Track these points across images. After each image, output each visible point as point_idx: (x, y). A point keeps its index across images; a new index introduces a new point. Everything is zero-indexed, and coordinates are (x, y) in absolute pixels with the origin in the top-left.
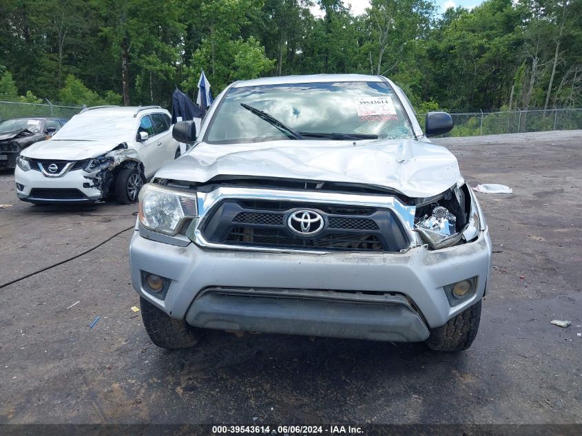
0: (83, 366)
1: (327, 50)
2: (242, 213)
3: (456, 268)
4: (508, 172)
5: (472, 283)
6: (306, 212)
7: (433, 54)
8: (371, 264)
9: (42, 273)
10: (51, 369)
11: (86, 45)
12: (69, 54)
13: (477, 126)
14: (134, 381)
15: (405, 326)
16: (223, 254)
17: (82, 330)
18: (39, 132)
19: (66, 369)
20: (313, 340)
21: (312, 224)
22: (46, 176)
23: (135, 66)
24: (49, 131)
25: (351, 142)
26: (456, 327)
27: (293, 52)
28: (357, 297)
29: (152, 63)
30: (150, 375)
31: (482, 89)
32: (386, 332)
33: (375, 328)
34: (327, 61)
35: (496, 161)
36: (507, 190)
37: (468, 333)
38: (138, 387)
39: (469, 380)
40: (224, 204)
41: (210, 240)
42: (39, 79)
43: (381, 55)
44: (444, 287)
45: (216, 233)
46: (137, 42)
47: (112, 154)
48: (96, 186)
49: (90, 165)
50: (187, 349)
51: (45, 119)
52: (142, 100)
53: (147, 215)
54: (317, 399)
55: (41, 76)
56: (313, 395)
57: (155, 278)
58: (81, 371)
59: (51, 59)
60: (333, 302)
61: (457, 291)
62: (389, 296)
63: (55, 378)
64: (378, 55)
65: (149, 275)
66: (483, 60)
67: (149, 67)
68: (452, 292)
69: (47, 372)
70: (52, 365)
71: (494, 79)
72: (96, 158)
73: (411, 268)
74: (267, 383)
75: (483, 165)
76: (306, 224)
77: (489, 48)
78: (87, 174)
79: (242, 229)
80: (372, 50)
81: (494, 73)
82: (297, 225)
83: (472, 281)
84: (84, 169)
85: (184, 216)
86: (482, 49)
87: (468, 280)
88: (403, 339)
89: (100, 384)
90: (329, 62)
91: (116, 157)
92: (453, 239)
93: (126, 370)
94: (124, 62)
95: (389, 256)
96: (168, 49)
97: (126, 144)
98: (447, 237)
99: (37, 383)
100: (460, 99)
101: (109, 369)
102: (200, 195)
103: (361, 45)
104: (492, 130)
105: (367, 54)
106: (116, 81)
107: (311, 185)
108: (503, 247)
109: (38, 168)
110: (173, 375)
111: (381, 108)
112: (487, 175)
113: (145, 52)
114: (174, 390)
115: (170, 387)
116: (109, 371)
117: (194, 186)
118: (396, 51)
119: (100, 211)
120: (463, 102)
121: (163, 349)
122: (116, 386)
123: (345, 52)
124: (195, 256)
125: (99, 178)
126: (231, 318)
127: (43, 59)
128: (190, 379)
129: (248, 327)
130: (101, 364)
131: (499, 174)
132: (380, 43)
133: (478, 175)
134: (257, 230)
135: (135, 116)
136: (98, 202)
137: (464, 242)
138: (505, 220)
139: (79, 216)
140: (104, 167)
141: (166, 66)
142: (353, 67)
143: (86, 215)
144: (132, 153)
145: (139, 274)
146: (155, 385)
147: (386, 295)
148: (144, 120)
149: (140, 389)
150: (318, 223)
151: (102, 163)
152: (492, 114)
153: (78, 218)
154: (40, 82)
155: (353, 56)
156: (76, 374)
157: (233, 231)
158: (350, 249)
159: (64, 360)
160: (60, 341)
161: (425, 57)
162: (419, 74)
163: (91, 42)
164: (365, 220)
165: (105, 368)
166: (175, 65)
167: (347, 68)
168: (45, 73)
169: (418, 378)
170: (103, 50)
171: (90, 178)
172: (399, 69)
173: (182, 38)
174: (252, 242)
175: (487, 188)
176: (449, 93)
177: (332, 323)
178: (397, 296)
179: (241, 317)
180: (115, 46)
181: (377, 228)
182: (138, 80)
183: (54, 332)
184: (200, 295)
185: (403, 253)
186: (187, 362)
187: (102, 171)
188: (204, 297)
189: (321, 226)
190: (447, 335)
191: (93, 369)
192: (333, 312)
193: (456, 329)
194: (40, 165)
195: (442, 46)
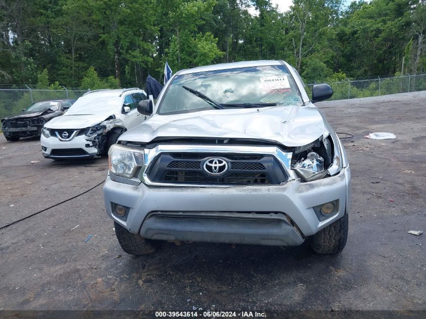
0: (79, 267)
1: (261, 39)
2: (173, 162)
3: (322, 195)
4: (395, 122)
5: (335, 204)
6: (216, 159)
7: (341, 37)
8: (259, 193)
9: (57, 207)
10: (58, 270)
11: (91, 47)
12: (79, 54)
13: (377, 88)
14: (111, 277)
15: (284, 235)
16: (162, 190)
17: (80, 244)
18: (57, 110)
19: (68, 270)
20: (234, 248)
21: (220, 167)
22: (61, 140)
23: (124, 59)
24: (65, 109)
25: (255, 109)
26: (330, 236)
27: (237, 42)
28: (250, 216)
29: (136, 56)
30: (122, 273)
31: (380, 61)
32: (272, 239)
33: (264, 237)
34: (261, 47)
35: (387, 115)
36: (392, 136)
37: (339, 240)
38: (114, 281)
39: (341, 273)
40: (162, 156)
41: (153, 180)
42: (59, 72)
43: (301, 40)
44: (313, 208)
45: (157, 175)
46: (125, 43)
47: (105, 123)
48: (94, 145)
49: (90, 131)
50: (148, 255)
51: (62, 101)
52: (130, 83)
53: (114, 164)
54: (233, 287)
55: (61, 70)
56: (230, 285)
57: (121, 207)
58: (78, 271)
59: (67, 58)
60: (237, 220)
61: (324, 210)
62: (273, 214)
63: (61, 275)
64: (300, 40)
65: (116, 205)
66: (379, 39)
67: (134, 60)
68: (320, 211)
69: (56, 271)
70: (59, 267)
71: (390, 52)
72: (93, 127)
73: (287, 195)
74: (200, 277)
75: (377, 118)
76: (215, 168)
77: (384, 30)
78: (88, 138)
79: (176, 173)
80: (294, 37)
81: (390, 48)
82: (209, 168)
83: (335, 203)
84: (86, 134)
85: (136, 165)
86: (379, 31)
87: (331, 202)
88: (284, 244)
89: (89, 279)
90: (263, 47)
91: (107, 125)
92: (320, 174)
93: (106, 269)
94: (116, 57)
95: (272, 187)
96: (146, 46)
97: (114, 116)
98: (317, 173)
99: (49, 279)
100: (363, 69)
101: (96, 269)
102: (146, 151)
103: (287, 33)
104: (389, 91)
105: (291, 40)
106: (111, 71)
107: (220, 141)
108: (382, 179)
109: (55, 136)
110: (137, 272)
111: (279, 84)
112: (378, 126)
113: (131, 49)
114: (137, 282)
115: (134, 280)
116: (96, 271)
117: (143, 145)
118: (312, 37)
119: (98, 163)
120: (365, 71)
121: (132, 255)
122: (100, 280)
123: (275, 39)
124: (143, 192)
125: (97, 140)
126: (168, 232)
127: (62, 59)
128: (148, 275)
129: (180, 238)
130: (91, 265)
131: (388, 124)
132: (300, 31)
133: (372, 126)
134: (187, 173)
135: (120, 96)
136: (96, 157)
137: (329, 176)
138: (386, 159)
139: (83, 167)
140: (99, 132)
141: (146, 58)
142: (281, 50)
143: (89, 166)
144: (118, 122)
145: (110, 205)
146: (125, 279)
147: (271, 214)
148: (127, 98)
149: (115, 282)
150: (224, 166)
151: (98, 130)
152: (388, 79)
153: (82, 169)
154: (60, 75)
155: (281, 42)
156: (75, 272)
157: (168, 174)
158: (248, 183)
159: (67, 263)
160: (66, 251)
161: (335, 39)
162: (331, 52)
163: (94, 44)
164: (256, 163)
165: (93, 268)
166: (152, 57)
167: (276, 51)
168: (64, 68)
169: (305, 272)
170: (102, 50)
171: (90, 141)
172: (316, 50)
173: (157, 37)
174: (183, 181)
175: (377, 135)
176: (355, 65)
177: (235, 234)
178: (279, 214)
179: (175, 231)
180: (111, 47)
181: (265, 169)
182: (127, 69)
183: (62, 245)
184: (147, 217)
185: (282, 185)
186: (147, 264)
187: (98, 135)
188: (151, 218)
189: (226, 168)
190: (324, 242)
191: (86, 269)
192: (236, 226)
193: (330, 238)
194: (57, 133)
195: (348, 30)
